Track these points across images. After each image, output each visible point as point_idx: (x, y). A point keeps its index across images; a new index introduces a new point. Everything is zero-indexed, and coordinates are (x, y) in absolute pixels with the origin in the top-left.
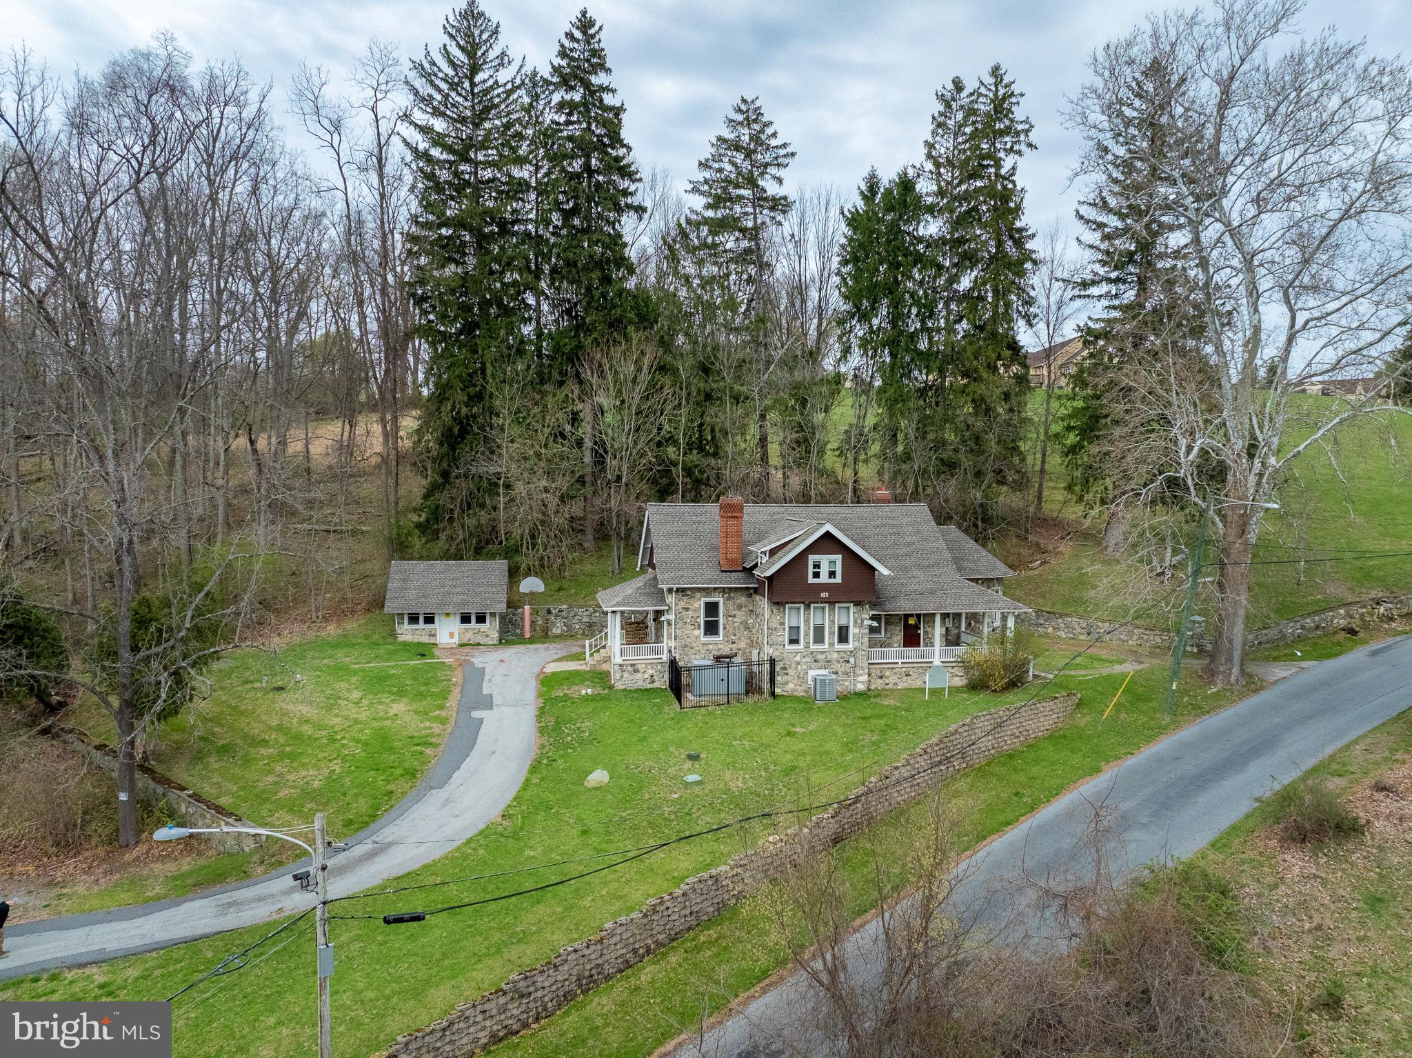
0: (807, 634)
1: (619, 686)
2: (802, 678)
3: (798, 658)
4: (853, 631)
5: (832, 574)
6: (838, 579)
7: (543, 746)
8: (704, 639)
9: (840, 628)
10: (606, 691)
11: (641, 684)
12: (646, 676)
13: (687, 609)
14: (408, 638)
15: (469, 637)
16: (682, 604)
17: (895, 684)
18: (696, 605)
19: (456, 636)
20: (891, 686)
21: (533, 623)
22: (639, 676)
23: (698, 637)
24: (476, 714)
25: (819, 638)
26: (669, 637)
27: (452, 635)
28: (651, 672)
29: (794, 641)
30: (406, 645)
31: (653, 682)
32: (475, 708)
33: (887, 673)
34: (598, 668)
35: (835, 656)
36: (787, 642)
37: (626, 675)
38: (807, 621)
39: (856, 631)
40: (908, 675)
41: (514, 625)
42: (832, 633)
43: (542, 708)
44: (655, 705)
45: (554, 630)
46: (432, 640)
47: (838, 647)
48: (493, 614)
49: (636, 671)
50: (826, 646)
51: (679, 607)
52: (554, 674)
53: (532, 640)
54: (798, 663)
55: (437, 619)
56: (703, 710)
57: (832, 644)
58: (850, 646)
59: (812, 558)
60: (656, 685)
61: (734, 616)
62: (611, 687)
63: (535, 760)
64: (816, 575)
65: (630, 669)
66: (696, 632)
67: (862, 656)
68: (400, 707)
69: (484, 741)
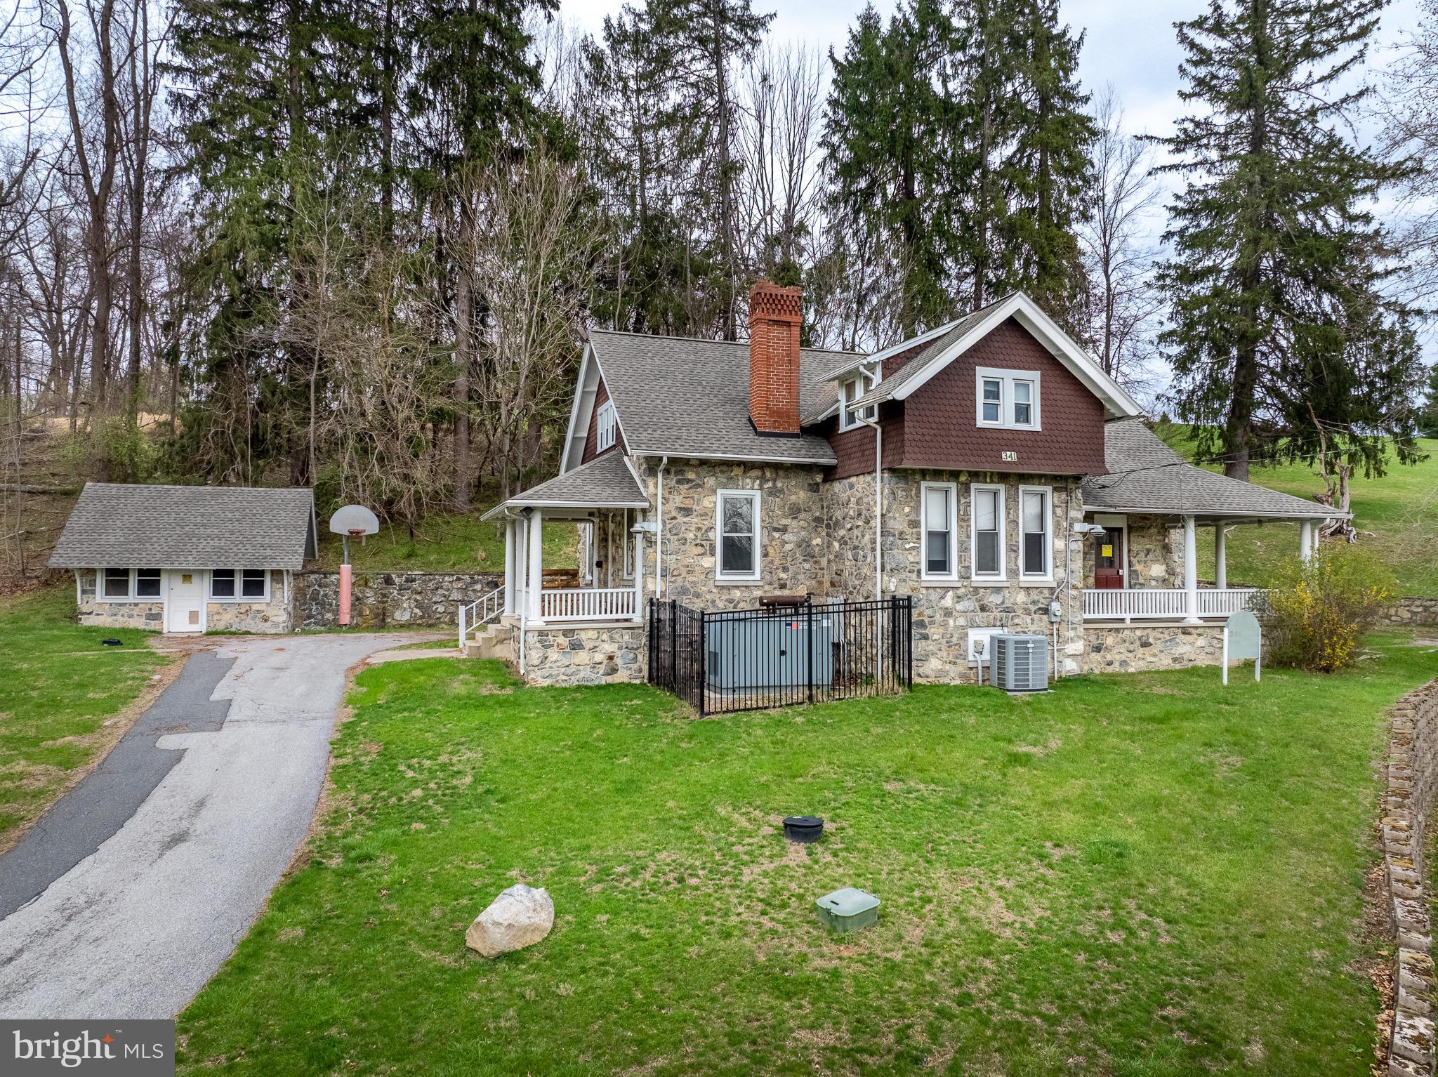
0: (964, 549)
1: (539, 679)
2: (956, 646)
3: (948, 601)
4: (1053, 544)
5: (1022, 412)
6: (1035, 424)
7: (336, 817)
8: (721, 577)
9: (1029, 537)
10: (509, 691)
11: (585, 675)
12: (599, 657)
13: (687, 511)
14: (103, 621)
15: (228, 619)
16: (677, 500)
17: (1123, 663)
18: (706, 503)
19: (203, 618)
20: (1116, 668)
21: (357, 601)
22: (582, 657)
23: (709, 572)
24: (169, 742)
25: (988, 562)
26: (649, 572)
27: (193, 616)
28: (609, 647)
29: (939, 565)
30: (90, 630)
31: (614, 670)
32: (171, 729)
33: (1110, 641)
34: (485, 655)
35: (1021, 598)
36: (924, 566)
37: (553, 655)
38: (964, 519)
39: (1060, 544)
40: (1145, 645)
41: (322, 604)
42: (1013, 549)
43: (348, 726)
44: (633, 711)
45: (397, 615)
46: (153, 625)
47: (1026, 579)
48: (277, 574)
49: (576, 646)
50: (1003, 576)
51: (671, 506)
52: (388, 665)
53: (353, 628)
54: (948, 613)
55: (164, 581)
56: (757, 717)
57: (1013, 573)
58: (1048, 578)
59: (983, 373)
60: (621, 677)
61: (784, 530)
62: (519, 684)
63: (305, 859)
64: (992, 413)
65: (563, 640)
66: (707, 562)
67: (1071, 598)
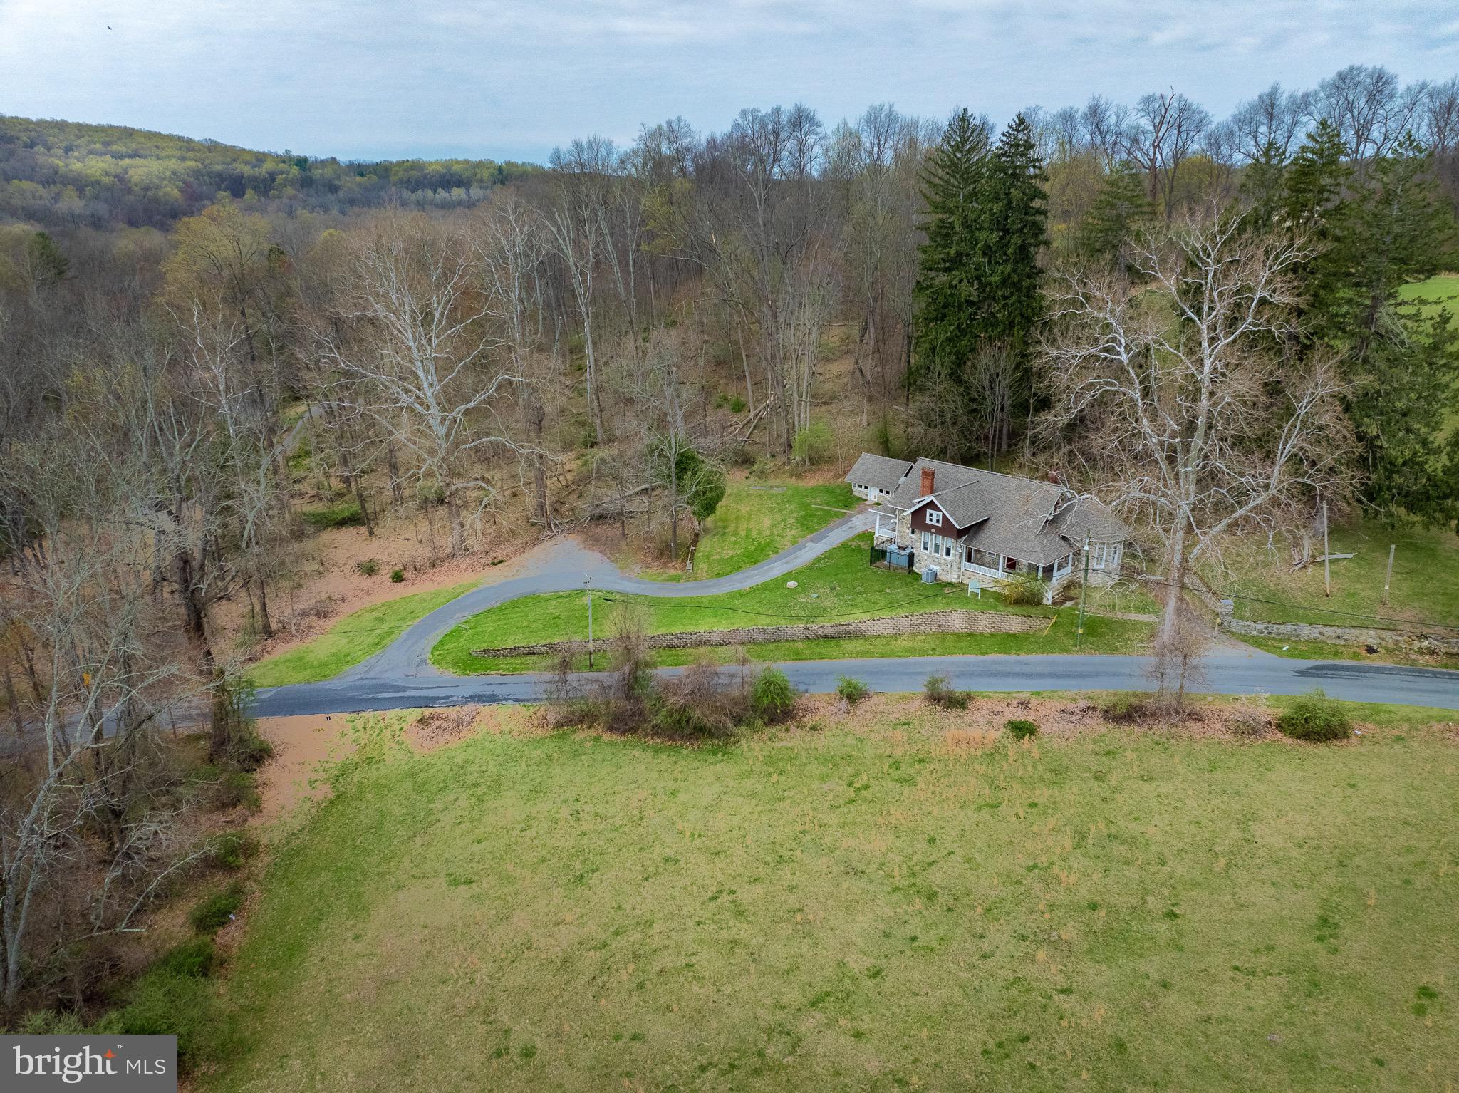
0: (932, 547)
3: (926, 557)
4: (952, 551)
5: (938, 521)
6: (940, 525)
9: (946, 548)
25: (937, 550)
29: (926, 549)
35: (943, 561)
36: (922, 548)
38: (930, 541)
42: (943, 549)
47: (945, 557)
50: (939, 555)
54: (926, 560)
59: (929, 511)
64: (931, 520)
67: (955, 565)
68: (793, 532)
69: (792, 557)
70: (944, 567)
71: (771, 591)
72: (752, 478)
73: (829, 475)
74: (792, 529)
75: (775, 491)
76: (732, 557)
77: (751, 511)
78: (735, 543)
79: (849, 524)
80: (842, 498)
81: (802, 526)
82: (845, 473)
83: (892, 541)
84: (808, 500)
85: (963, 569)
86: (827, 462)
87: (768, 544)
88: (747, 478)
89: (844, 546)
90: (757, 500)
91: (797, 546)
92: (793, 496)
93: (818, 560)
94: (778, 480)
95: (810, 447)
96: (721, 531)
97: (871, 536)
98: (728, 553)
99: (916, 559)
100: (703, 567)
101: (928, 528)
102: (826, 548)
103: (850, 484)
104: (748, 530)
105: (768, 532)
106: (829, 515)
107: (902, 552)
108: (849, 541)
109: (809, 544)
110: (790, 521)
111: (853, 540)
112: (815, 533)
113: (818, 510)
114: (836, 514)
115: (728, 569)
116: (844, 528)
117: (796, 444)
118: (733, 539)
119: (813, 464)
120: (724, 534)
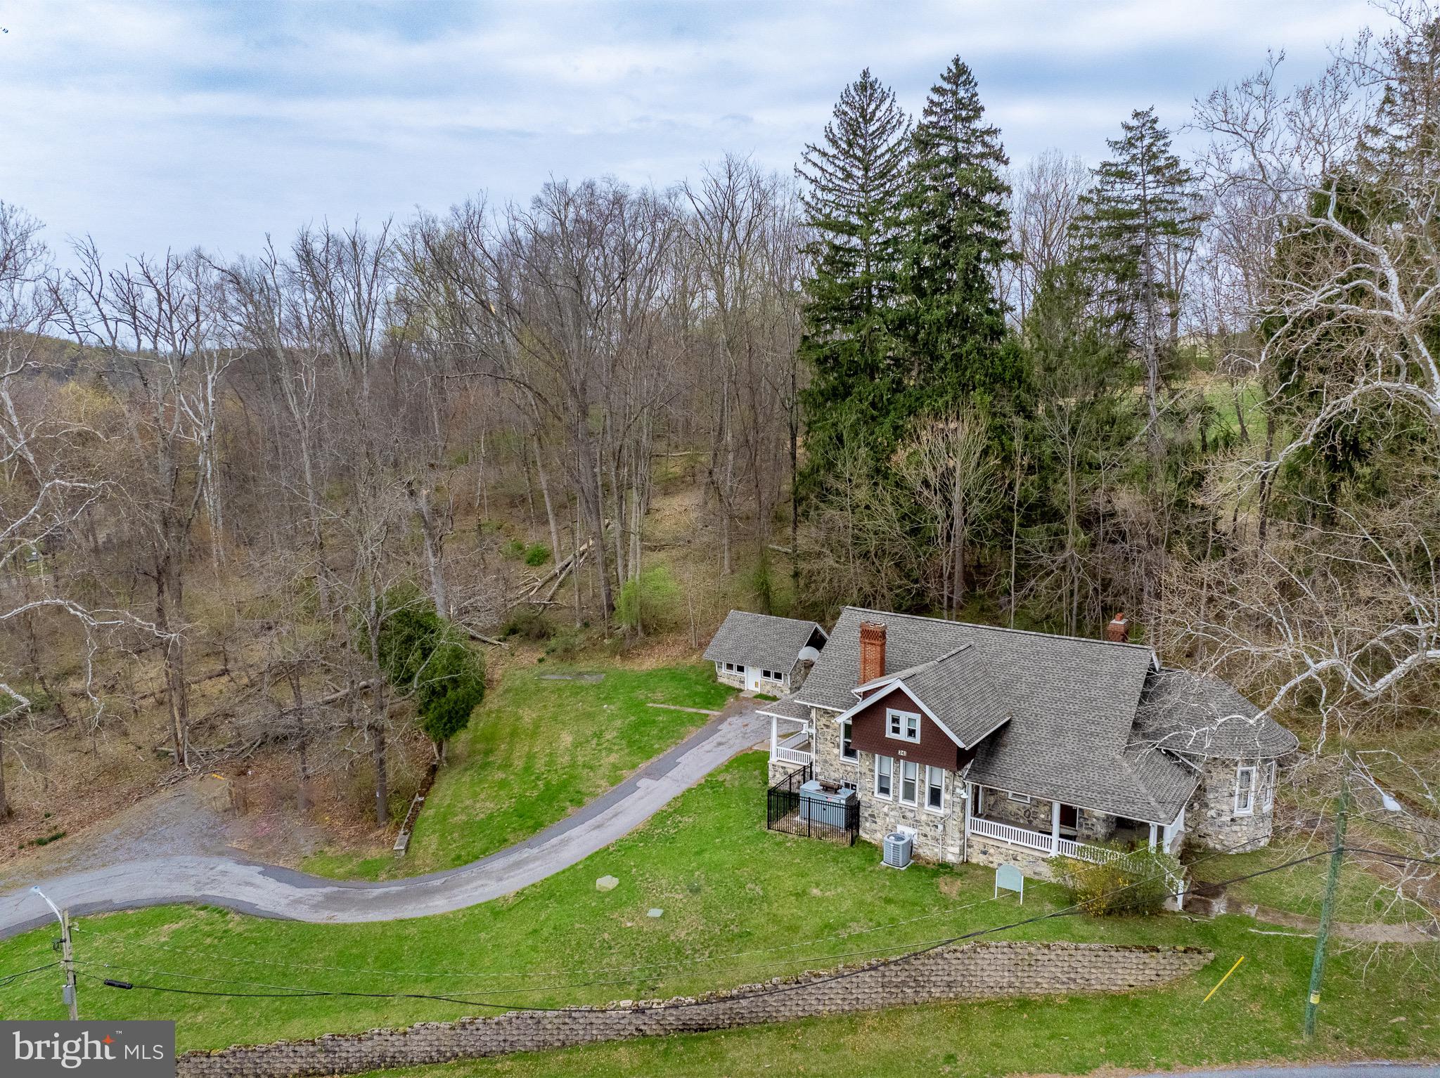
0: (896, 787)
2: (890, 830)
3: (887, 809)
4: (945, 796)
5: (911, 733)
6: (917, 740)
8: (842, 759)
9: (932, 789)
10: (760, 785)
13: (827, 726)
14: (725, 681)
15: (768, 689)
18: (836, 724)
19: (759, 686)
20: (995, 866)
23: (837, 756)
24: (642, 782)
25: (909, 796)
27: (756, 684)
29: (884, 791)
33: (992, 851)
35: (925, 817)
36: (876, 790)
37: (778, 775)
38: (896, 773)
39: (949, 797)
40: (1015, 859)
42: (922, 792)
43: (689, 790)
46: (742, 686)
47: (929, 809)
52: (754, 753)
54: (886, 815)
55: (746, 669)
57: (922, 805)
58: (940, 811)
59: (890, 712)
64: (895, 730)
65: (781, 770)
66: (836, 751)
67: (953, 825)
68: (613, 758)
69: (609, 812)
70: (927, 830)
71: (560, 901)
72: (550, 661)
73: (676, 651)
74: (610, 750)
75: (587, 681)
76: (491, 817)
77: (540, 718)
78: (503, 784)
79: (717, 738)
80: (700, 688)
81: (631, 743)
82: (702, 646)
83: (806, 773)
84: (640, 694)
85: (968, 831)
86: (671, 630)
87: (563, 786)
88: (541, 661)
89: (711, 784)
90: (554, 697)
91: (620, 786)
92: (615, 688)
93: (660, 818)
94: (591, 663)
95: (643, 607)
96: (480, 759)
97: (759, 760)
98: (485, 807)
99: (864, 813)
100: (429, 841)
101: (891, 749)
102: (677, 790)
103: (712, 664)
104: (531, 757)
105: (566, 760)
106: (679, 721)
107: (833, 798)
108: (719, 771)
109: (644, 783)
110: (609, 736)
111: (728, 767)
112: (654, 759)
113: (658, 712)
114: (692, 719)
115: (479, 846)
116: (707, 745)
117: (620, 602)
118: (500, 775)
119: (649, 634)
120: (485, 766)
